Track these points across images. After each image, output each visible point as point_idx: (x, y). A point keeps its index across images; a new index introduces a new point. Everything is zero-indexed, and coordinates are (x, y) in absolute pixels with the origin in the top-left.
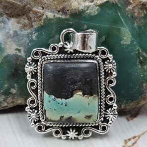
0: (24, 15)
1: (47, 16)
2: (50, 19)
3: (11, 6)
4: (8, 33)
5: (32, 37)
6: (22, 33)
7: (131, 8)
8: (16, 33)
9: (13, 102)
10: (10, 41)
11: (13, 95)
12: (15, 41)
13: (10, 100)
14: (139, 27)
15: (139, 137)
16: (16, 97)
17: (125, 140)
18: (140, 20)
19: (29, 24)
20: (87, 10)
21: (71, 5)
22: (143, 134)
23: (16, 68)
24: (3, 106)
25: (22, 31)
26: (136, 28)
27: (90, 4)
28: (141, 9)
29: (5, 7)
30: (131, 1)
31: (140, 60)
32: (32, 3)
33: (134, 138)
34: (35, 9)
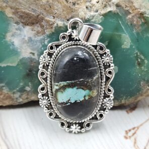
0: (37, 23)
1: (57, 24)
3: (26, 16)
4: (23, 39)
5: (44, 42)
6: (36, 39)
9: (27, 98)
10: (25, 46)
11: (28, 92)
12: (29, 46)
13: (24, 96)
16: (30, 94)
18: (138, 27)
19: (42, 31)
23: (30, 69)
24: (19, 101)
25: (35, 37)
26: (135, 34)
28: (139, 18)
29: (21, 17)
30: (131, 11)
31: (138, 61)
32: (45, 13)
34: (47, 18)
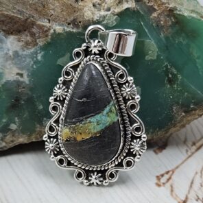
2: (59, 34)
7: (156, 15)
8: (16, 54)
14: (167, 38)
15: (173, 172)
17: (157, 177)
20: (103, 21)
21: (83, 15)
22: (177, 167)
27: (107, 13)
33: (167, 173)
